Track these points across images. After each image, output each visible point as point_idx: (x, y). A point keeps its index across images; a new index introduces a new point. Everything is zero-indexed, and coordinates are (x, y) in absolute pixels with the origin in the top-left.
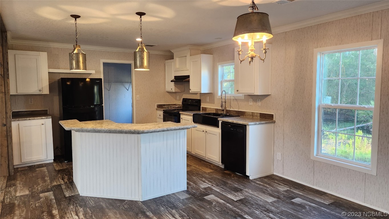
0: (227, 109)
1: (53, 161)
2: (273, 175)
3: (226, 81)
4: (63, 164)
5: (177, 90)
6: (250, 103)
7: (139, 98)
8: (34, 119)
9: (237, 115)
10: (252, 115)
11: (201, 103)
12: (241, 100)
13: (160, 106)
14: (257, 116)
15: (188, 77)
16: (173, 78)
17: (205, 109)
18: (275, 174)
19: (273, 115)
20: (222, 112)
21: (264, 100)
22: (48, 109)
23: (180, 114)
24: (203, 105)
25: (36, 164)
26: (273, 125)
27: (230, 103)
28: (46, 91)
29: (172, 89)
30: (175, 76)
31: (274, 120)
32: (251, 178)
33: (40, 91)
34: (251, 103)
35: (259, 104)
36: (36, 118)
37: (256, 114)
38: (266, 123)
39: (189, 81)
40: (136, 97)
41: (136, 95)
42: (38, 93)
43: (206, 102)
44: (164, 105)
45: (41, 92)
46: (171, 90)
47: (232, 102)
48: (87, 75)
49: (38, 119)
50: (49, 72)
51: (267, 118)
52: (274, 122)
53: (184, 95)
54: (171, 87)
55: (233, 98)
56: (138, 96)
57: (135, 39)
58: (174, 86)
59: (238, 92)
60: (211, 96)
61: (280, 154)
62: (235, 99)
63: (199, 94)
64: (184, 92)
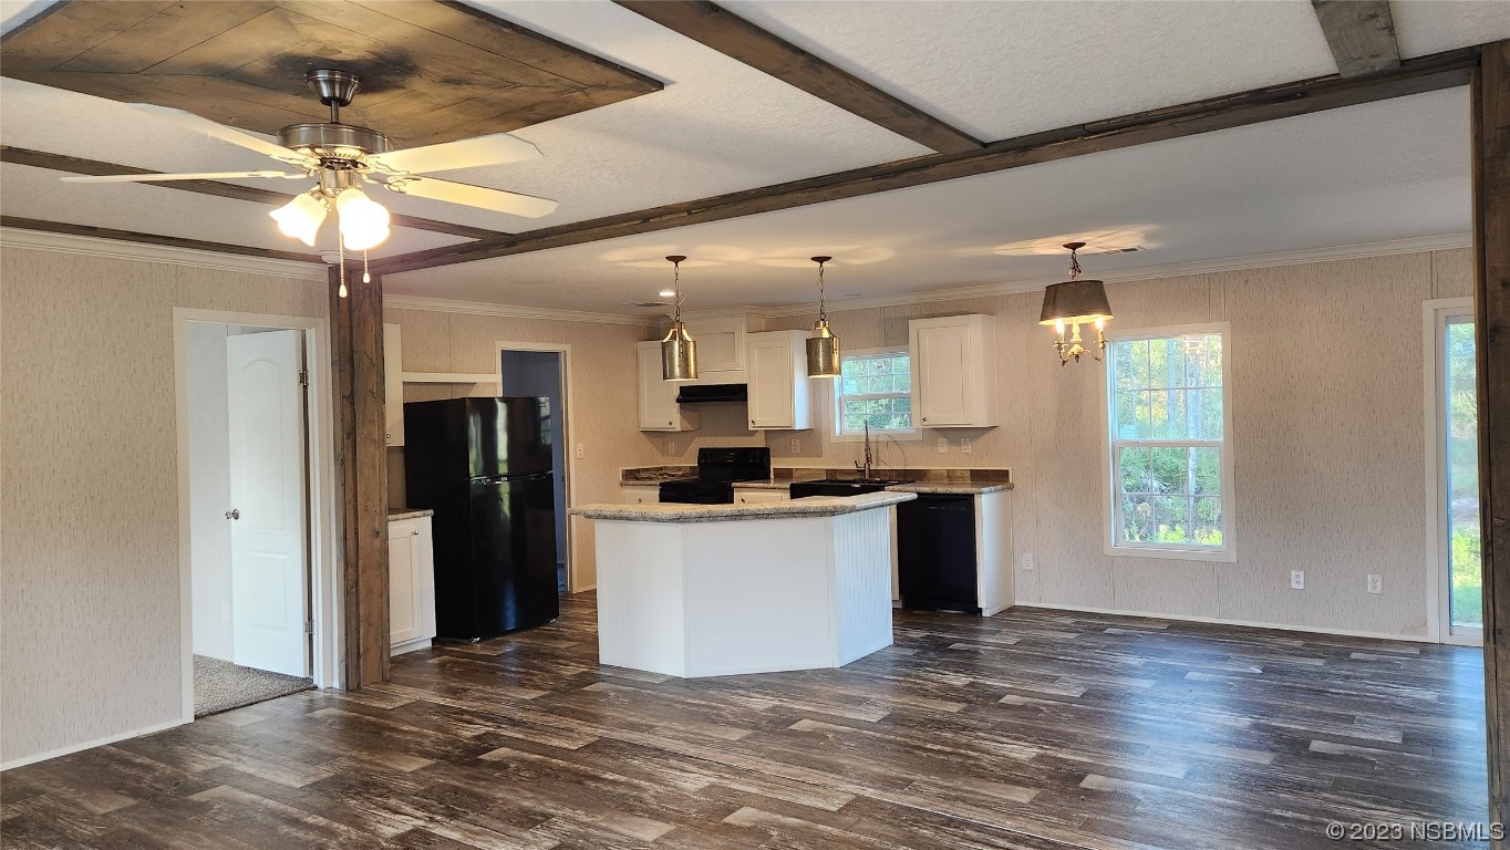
0: (872, 467)
1: (430, 644)
2: (1014, 606)
3: (856, 398)
5: (689, 428)
6: (940, 448)
7: (582, 451)
10: (949, 477)
11: (772, 459)
12: (912, 442)
14: (961, 477)
15: (744, 387)
16: (677, 393)
17: (785, 474)
18: (1017, 603)
19: (1007, 471)
20: (858, 477)
21: (981, 439)
23: (731, 490)
24: (776, 463)
26: (1009, 491)
27: (879, 453)
28: (399, 438)
29: (670, 423)
30: (683, 388)
31: (1011, 482)
32: (986, 614)
33: (388, 436)
34: (943, 448)
35: (968, 448)
37: (958, 474)
38: (1003, 489)
39: (743, 400)
40: (575, 449)
41: (576, 443)
43: (788, 454)
45: (391, 440)
46: (668, 426)
47: (881, 449)
48: (467, 388)
49: (405, 519)
50: (404, 383)
51: (998, 478)
52: (1011, 487)
53: (696, 439)
54: (669, 416)
56: (580, 446)
57: (659, 294)
58: (680, 415)
59: (925, 423)
60: (809, 438)
61: (1030, 556)
62: (895, 442)
63: (763, 435)
64: (698, 431)
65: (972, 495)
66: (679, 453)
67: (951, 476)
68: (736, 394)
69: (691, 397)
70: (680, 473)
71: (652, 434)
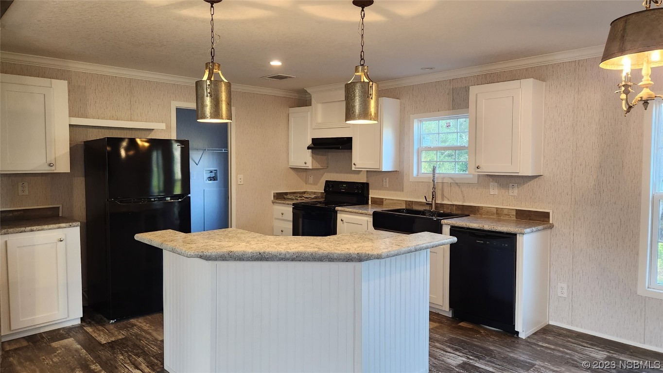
0: (438, 202)
1: (79, 322)
2: (549, 325)
3: (429, 149)
4: (107, 326)
5: (319, 166)
6: (491, 191)
7: (242, 179)
8: (42, 230)
9: (459, 212)
10: (497, 214)
11: (370, 191)
12: (469, 185)
13: (280, 197)
14: (508, 215)
15: (350, 139)
16: (310, 142)
17: (378, 202)
18: (551, 323)
19: (548, 214)
20: (427, 208)
21: (526, 185)
22: (60, 206)
23: (336, 212)
24: (373, 194)
25: (42, 331)
26: (549, 231)
27: (443, 191)
28: (64, 167)
29: (305, 163)
30: (312, 139)
31: (551, 222)
32: (522, 335)
33: (50, 165)
34: (494, 190)
35: (515, 192)
36: (46, 227)
37: (505, 212)
38: (544, 229)
39: (350, 148)
41: (237, 174)
42: (46, 169)
43: (381, 188)
44: (286, 194)
45: (53, 168)
46: (304, 165)
47: (446, 189)
48: (143, 132)
49: (50, 229)
50: (70, 126)
51: (539, 218)
52: (551, 227)
53: (325, 174)
54: (305, 159)
55: (450, 181)
56: (240, 176)
57: (269, 62)
58: (311, 158)
59: (479, 170)
60: (395, 177)
61: (565, 286)
62: (456, 183)
63: (365, 173)
64: (326, 168)
65: (515, 235)
66: (315, 183)
67: (499, 214)
68: (345, 144)
69: (319, 145)
70: (313, 196)
71: (296, 170)
